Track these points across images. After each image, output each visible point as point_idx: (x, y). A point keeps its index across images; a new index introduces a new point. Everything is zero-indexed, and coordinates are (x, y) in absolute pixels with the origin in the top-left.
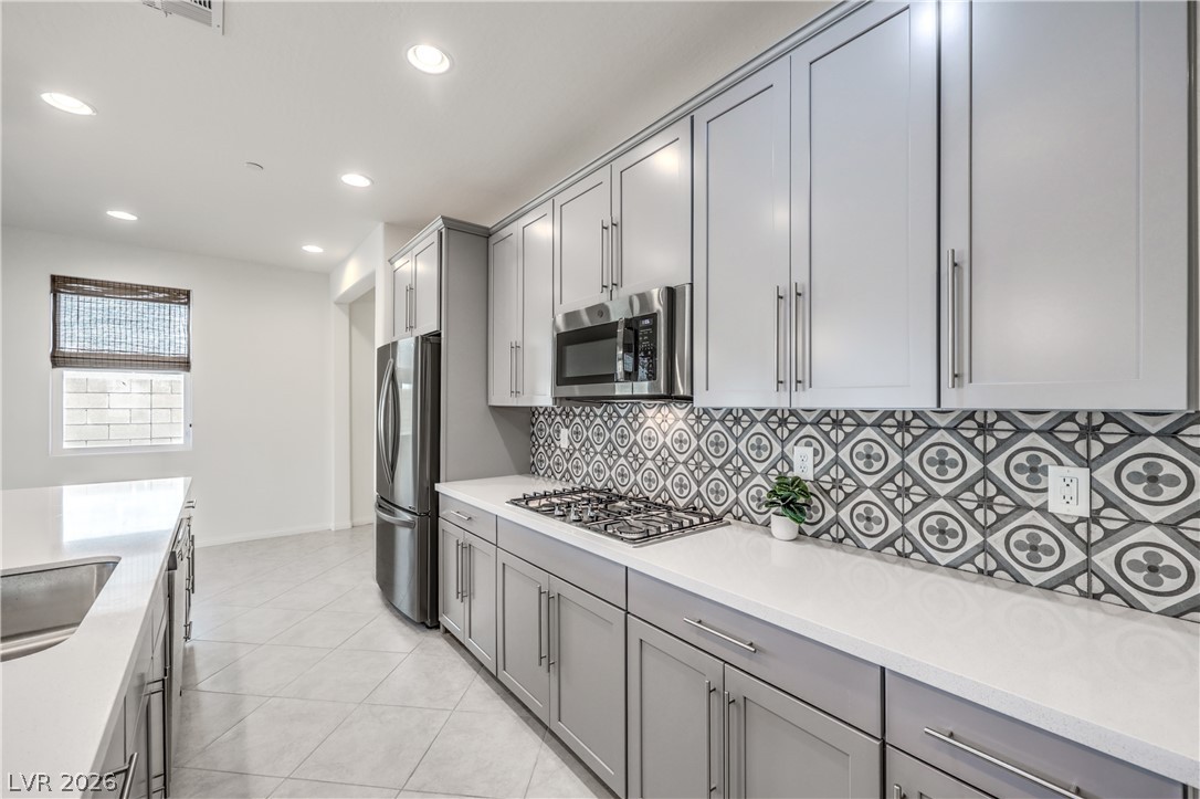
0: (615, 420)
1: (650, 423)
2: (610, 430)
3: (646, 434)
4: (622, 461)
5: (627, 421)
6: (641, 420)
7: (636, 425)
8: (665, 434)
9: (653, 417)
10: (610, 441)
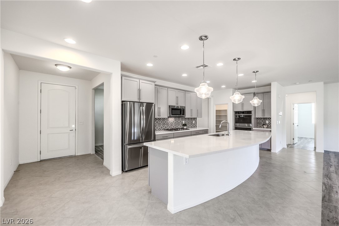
3: (169, 121)
4: (166, 125)
5: (166, 120)
8: (172, 121)
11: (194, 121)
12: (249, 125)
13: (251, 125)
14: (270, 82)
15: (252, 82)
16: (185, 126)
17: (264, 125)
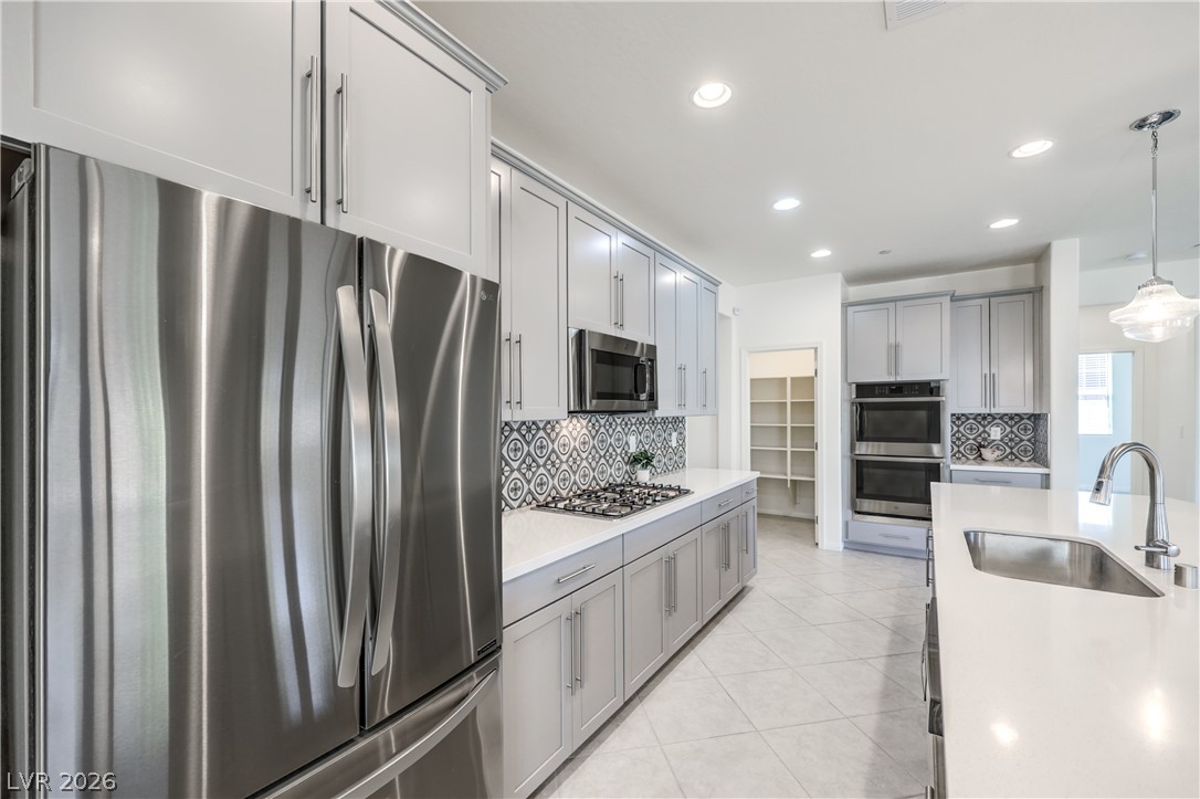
0: (533, 432)
1: (564, 432)
2: (528, 443)
3: (561, 442)
4: (542, 470)
5: (546, 432)
6: (557, 430)
7: (553, 435)
8: (575, 439)
9: (567, 427)
10: (529, 454)
11: (675, 435)
12: (930, 451)
13: (936, 449)
14: (1043, 241)
15: (993, 226)
16: (645, 466)
17: (981, 446)
